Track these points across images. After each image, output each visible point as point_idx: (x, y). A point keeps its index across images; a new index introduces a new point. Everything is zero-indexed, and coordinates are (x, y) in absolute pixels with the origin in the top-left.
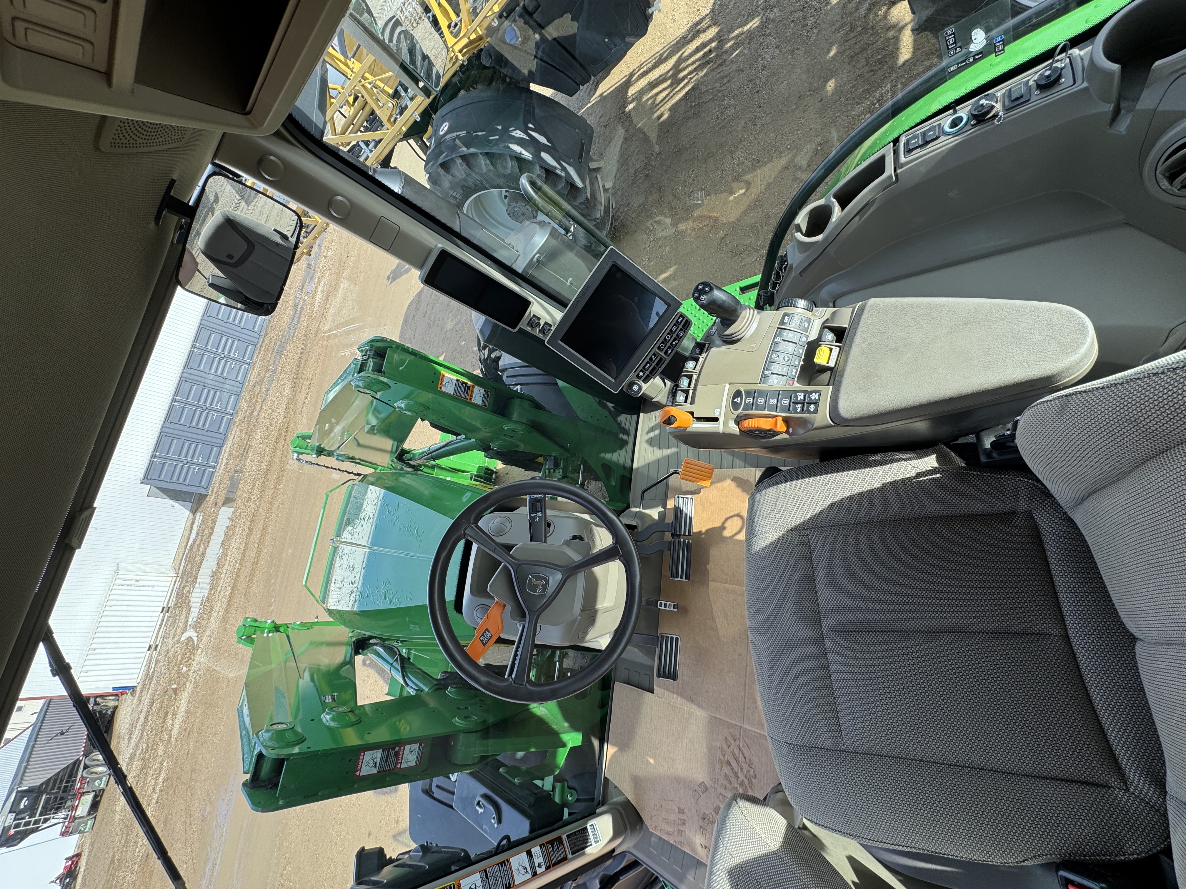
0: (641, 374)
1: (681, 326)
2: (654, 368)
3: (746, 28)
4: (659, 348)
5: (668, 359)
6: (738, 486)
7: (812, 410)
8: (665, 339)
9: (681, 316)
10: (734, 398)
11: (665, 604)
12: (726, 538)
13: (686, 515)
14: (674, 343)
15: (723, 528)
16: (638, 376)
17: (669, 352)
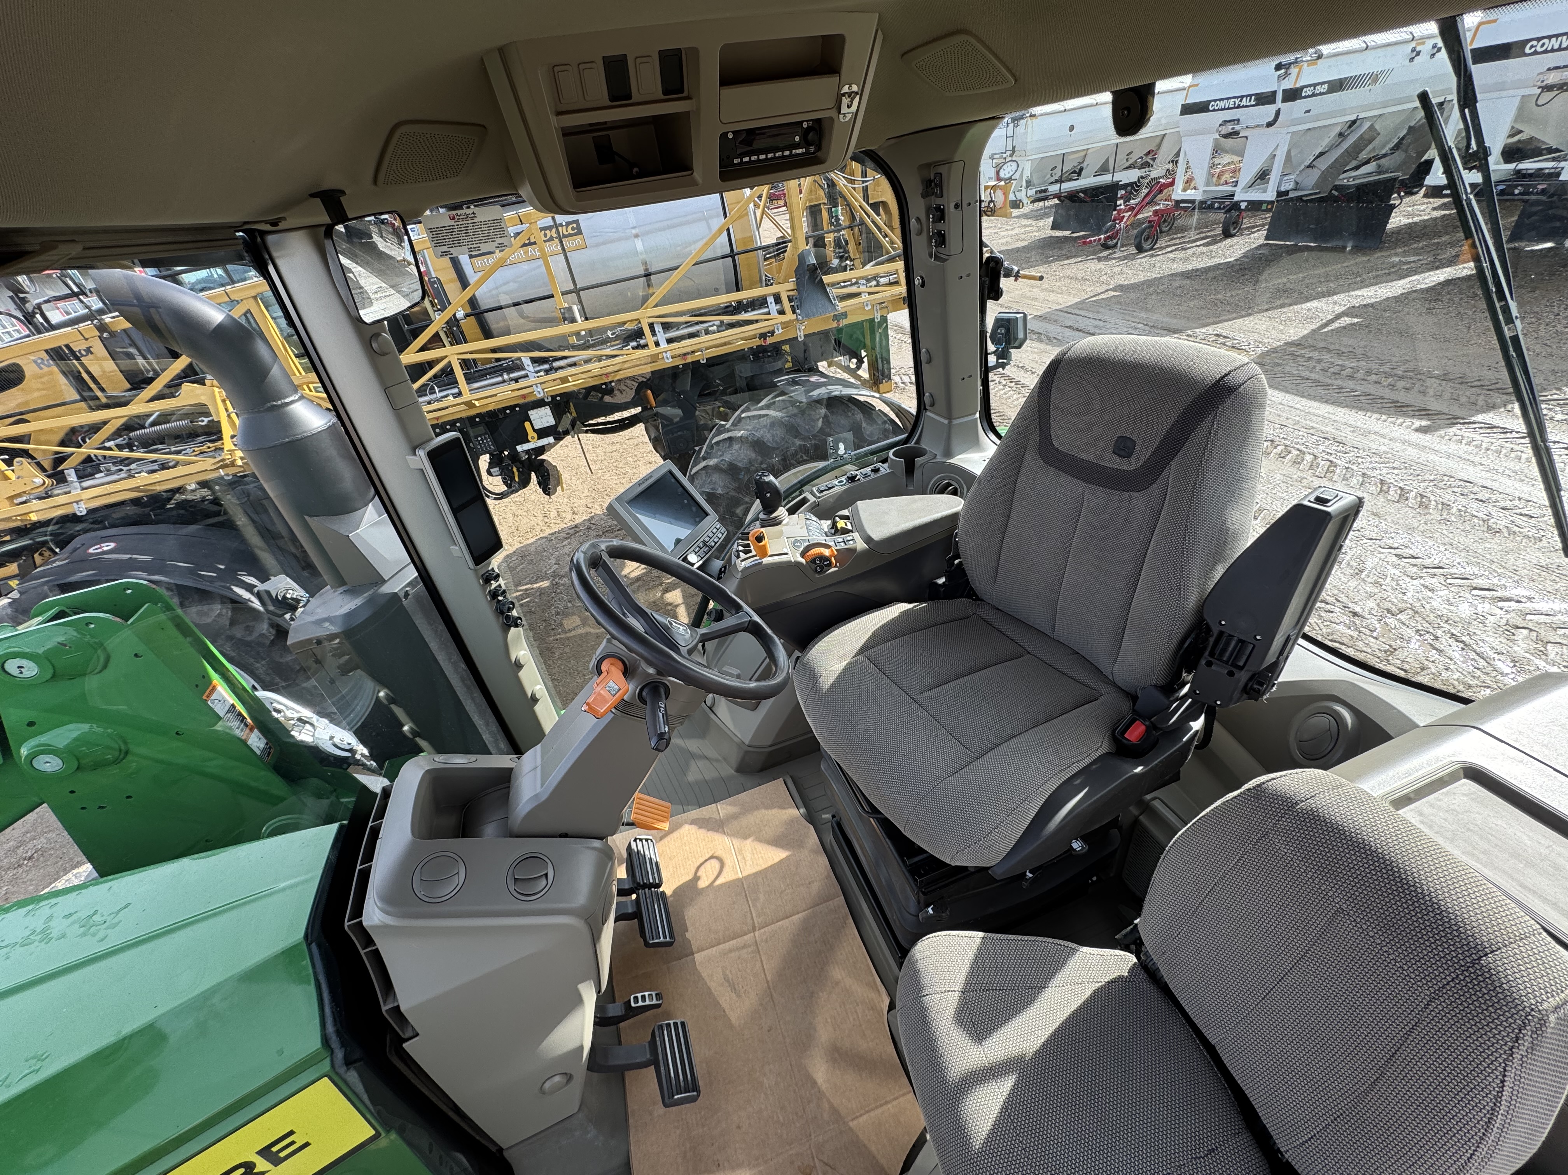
3: (535, 586)
6: (700, 828)
11: (643, 997)
12: (703, 889)
13: (651, 860)
15: (696, 878)
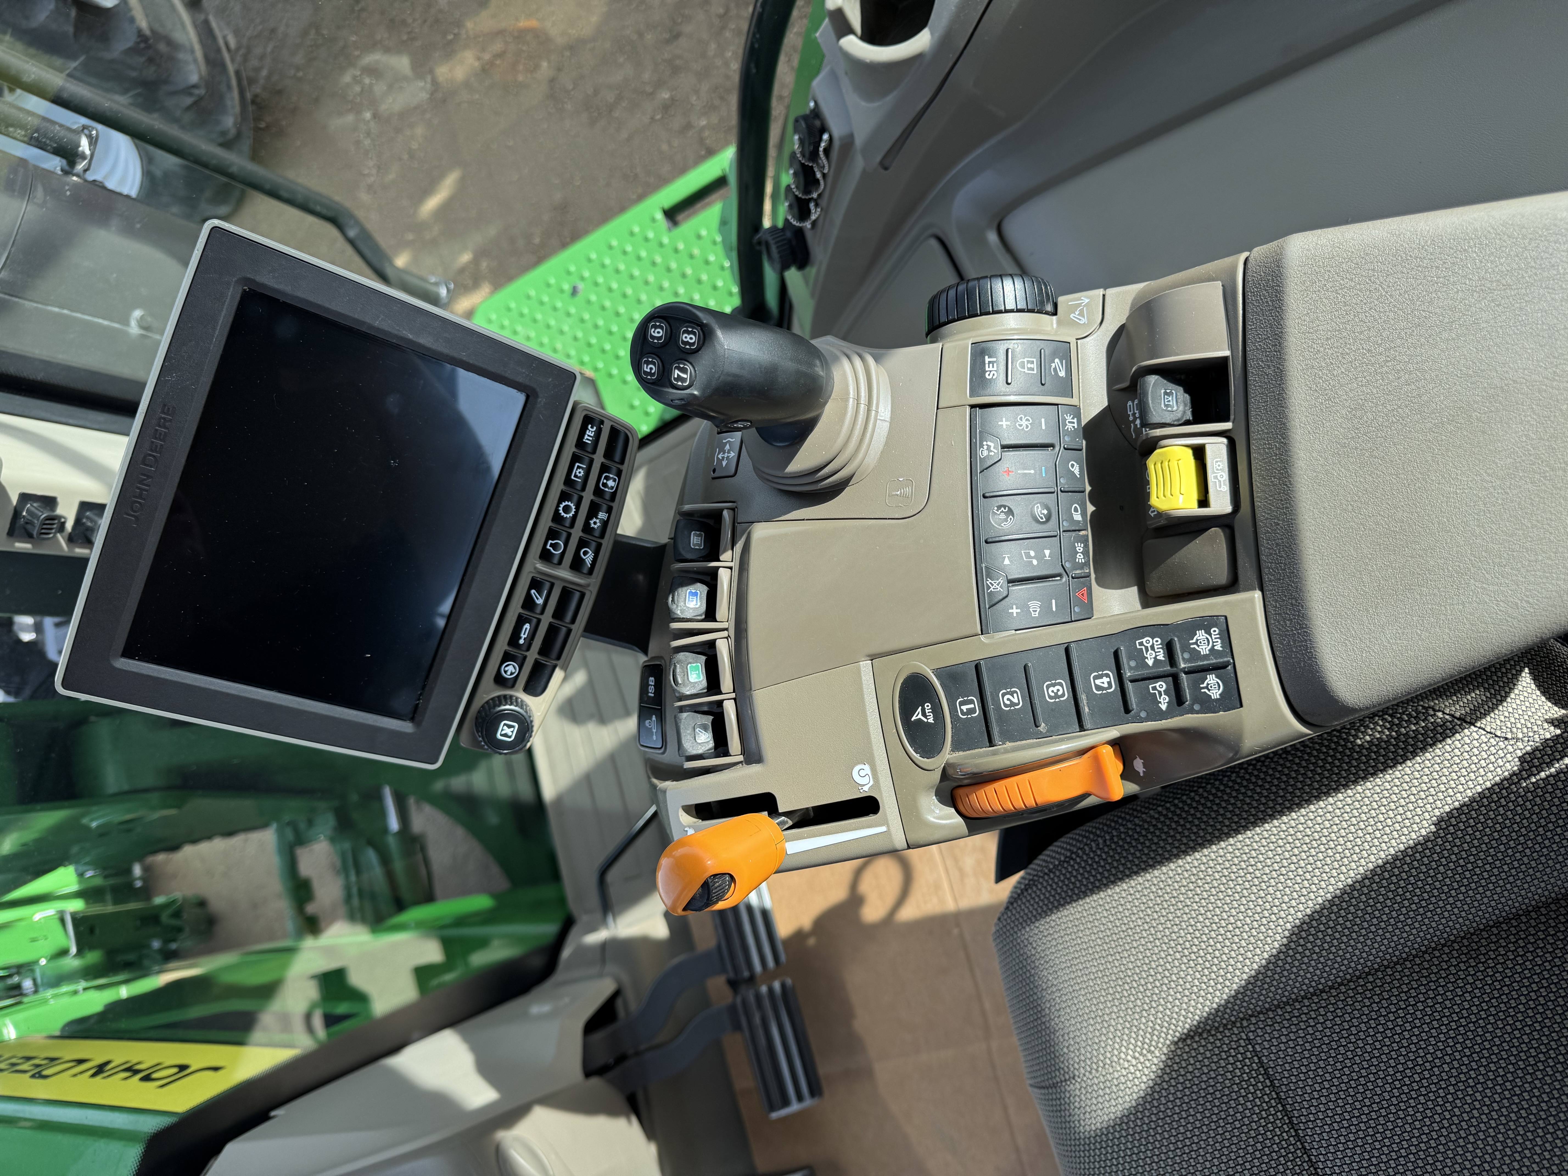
0: (510, 669)
1: (599, 458)
2: (552, 631)
4: (546, 556)
5: (592, 585)
7: (1215, 694)
8: (557, 518)
9: (588, 420)
10: (907, 710)
12: (874, 926)
14: (595, 524)
16: (500, 680)
17: (588, 559)
